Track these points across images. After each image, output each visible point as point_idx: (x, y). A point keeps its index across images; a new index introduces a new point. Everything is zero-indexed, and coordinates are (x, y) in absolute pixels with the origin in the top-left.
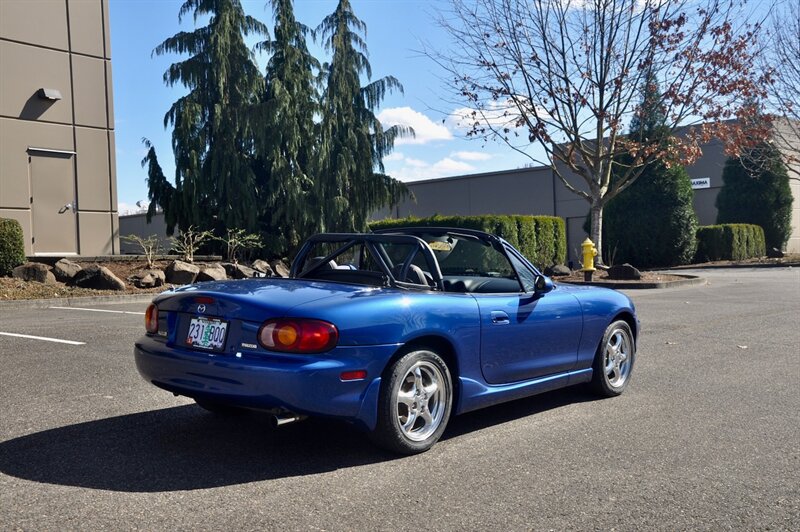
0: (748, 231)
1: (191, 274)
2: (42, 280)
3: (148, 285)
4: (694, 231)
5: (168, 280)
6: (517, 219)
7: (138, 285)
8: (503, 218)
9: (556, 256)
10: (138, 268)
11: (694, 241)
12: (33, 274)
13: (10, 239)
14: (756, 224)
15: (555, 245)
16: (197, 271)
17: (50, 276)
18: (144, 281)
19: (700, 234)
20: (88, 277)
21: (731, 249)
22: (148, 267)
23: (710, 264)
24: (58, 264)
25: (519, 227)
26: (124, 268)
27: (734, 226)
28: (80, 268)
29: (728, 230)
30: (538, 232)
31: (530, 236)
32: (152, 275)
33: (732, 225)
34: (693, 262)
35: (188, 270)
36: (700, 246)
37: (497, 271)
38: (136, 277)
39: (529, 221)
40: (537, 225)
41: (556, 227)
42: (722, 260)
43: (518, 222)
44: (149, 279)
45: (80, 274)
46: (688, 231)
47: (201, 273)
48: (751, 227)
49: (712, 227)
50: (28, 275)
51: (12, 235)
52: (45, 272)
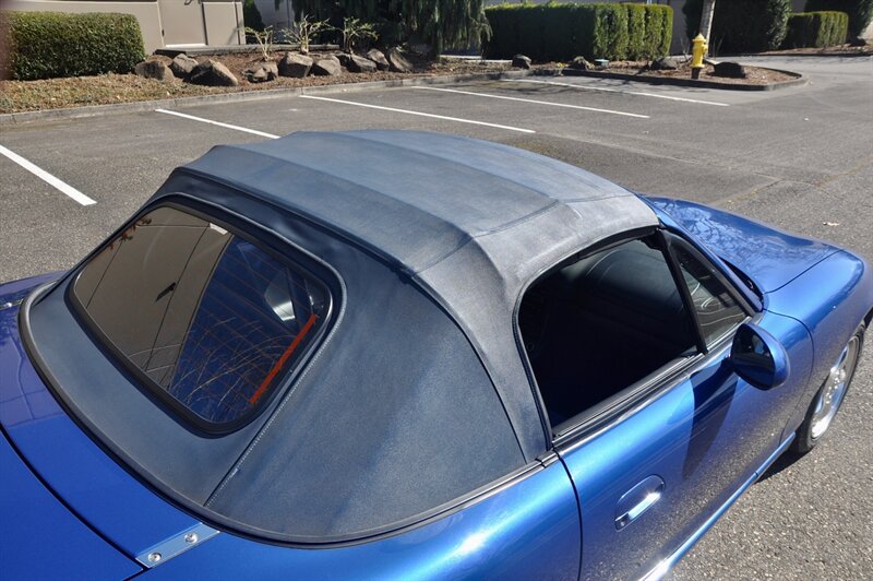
0: (835, 19)
1: (303, 67)
2: (160, 78)
3: (261, 80)
4: (786, 19)
5: (281, 74)
6: (628, 7)
7: (251, 79)
8: (616, 6)
9: (661, 45)
10: (254, 61)
11: (784, 28)
12: (153, 71)
13: (128, 36)
14: (843, 11)
15: (662, 34)
16: (311, 64)
17: (168, 72)
18: (256, 75)
19: (791, 22)
20: (202, 73)
21: (816, 36)
22: (263, 60)
23: (795, 51)
24: (176, 60)
25: (630, 15)
26: (241, 61)
27: (823, 14)
28: (197, 63)
29: (817, 17)
30: (647, 21)
31: (640, 25)
32: (265, 70)
33: (821, 13)
34: (781, 48)
35: (301, 62)
36: (789, 32)
37: (606, 59)
38: (249, 71)
39: (639, 8)
40: (647, 15)
41: (665, 15)
42: (807, 47)
43: (629, 10)
44: (261, 73)
45: (196, 69)
46: (781, 18)
47: (314, 65)
48: (839, 13)
49: (803, 14)
50: (149, 73)
51: (130, 32)
52: (163, 69)
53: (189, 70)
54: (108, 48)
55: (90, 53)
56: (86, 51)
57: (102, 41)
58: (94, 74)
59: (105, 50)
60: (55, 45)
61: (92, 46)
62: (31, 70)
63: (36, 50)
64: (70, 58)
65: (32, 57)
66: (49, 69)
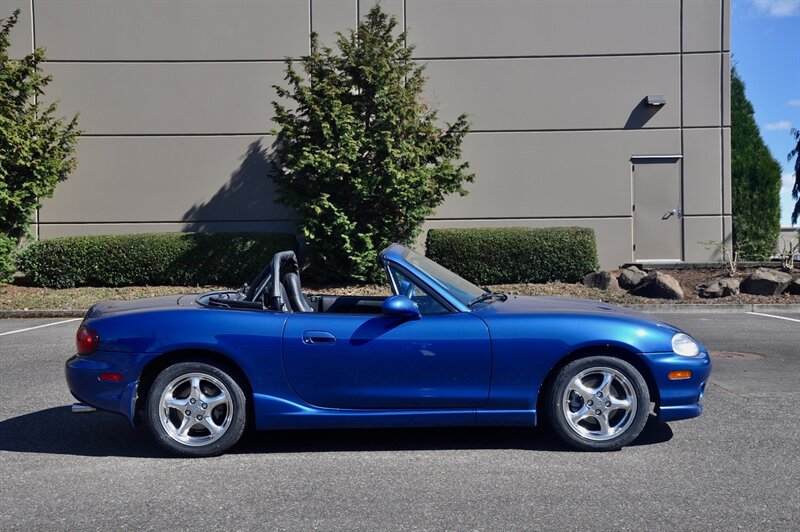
2: (605, 287)
3: (713, 295)
5: (743, 290)
7: (702, 294)
12: (600, 281)
13: (581, 247)
16: (787, 281)
17: (614, 283)
18: (709, 290)
20: (646, 284)
24: (627, 271)
26: (703, 276)
28: (646, 275)
35: (772, 279)
38: (702, 286)
45: (642, 281)
50: (595, 282)
51: (582, 243)
52: (609, 279)
53: (636, 282)
54: (559, 258)
55: (542, 263)
56: (539, 261)
57: (555, 252)
58: (544, 282)
59: (556, 260)
60: (513, 255)
61: (545, 256)
62: (488, 276)
63: (496, 259)
64: (524, 267)
65: (491, 266)
66: (504, 276)
